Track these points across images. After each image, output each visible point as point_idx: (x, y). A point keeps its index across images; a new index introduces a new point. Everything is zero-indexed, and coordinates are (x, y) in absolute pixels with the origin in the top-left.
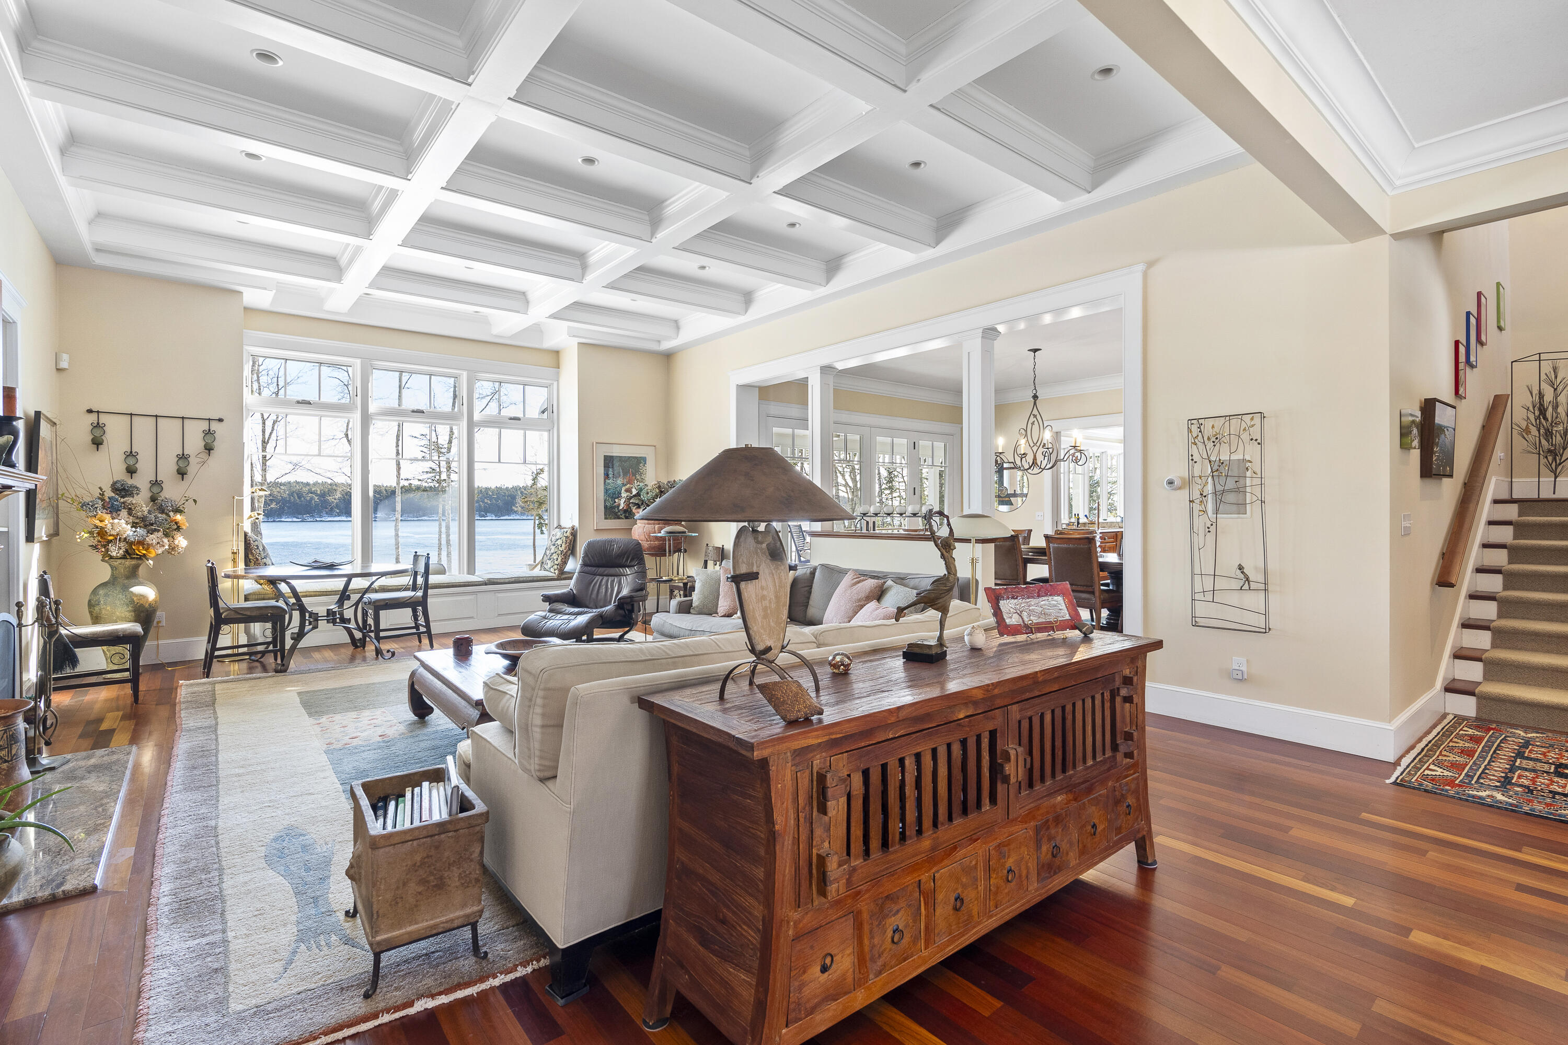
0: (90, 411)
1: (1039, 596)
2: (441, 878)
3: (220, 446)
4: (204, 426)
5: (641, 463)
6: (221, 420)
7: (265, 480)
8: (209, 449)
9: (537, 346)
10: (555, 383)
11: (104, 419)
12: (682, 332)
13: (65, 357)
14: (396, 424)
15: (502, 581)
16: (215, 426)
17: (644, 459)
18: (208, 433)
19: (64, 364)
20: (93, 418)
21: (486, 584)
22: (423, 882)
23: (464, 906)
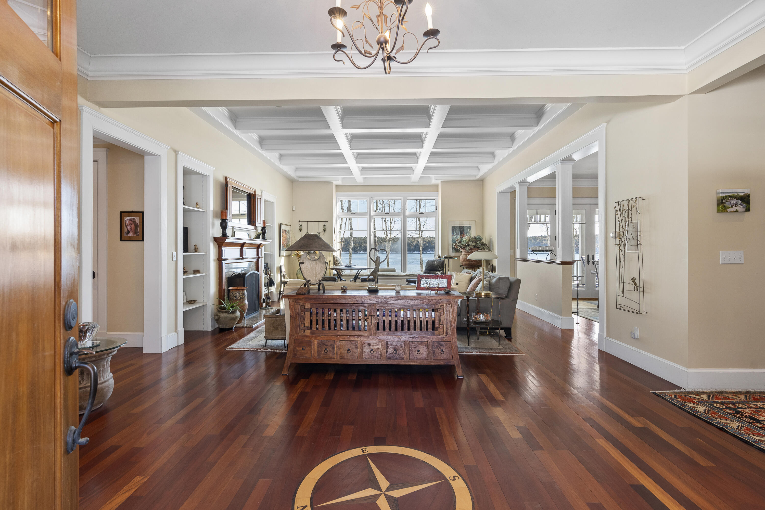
0: (299, 221)
1: (437, 279)
2: (277, 327)
3: (327, 229)
4: (323, 223)
5: (468, 228)
6: (327, 221)
7: (391, 237)
8: (324, 230)
9: (429, 184)
10: (437, 198)
11: (302, 223)
12: (481, 171)
13: (294, 207)
14: (389, 218)
15: (411, 275)
16: (326, 223)
17: (470, 227)
18: (325, 225)
19: (294, 209)
20: (300, 223)
21: (405, 276)
22: (274, 327)
23: (281, 335)
